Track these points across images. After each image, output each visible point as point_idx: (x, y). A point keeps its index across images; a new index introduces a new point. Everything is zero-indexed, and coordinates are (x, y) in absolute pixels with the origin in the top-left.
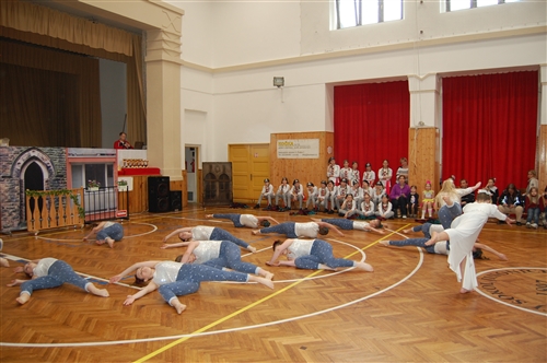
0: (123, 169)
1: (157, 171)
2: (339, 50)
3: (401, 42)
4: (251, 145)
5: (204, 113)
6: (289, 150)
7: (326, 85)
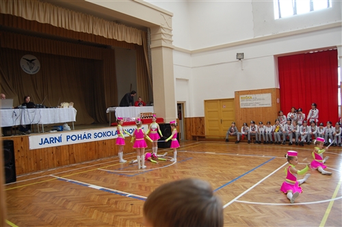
1: (162, 120)
2: (283, 32)
3: (330, 23)
4: (220, 100)
5: (187, 80)
6: (249, 102)
7: (274, 56)
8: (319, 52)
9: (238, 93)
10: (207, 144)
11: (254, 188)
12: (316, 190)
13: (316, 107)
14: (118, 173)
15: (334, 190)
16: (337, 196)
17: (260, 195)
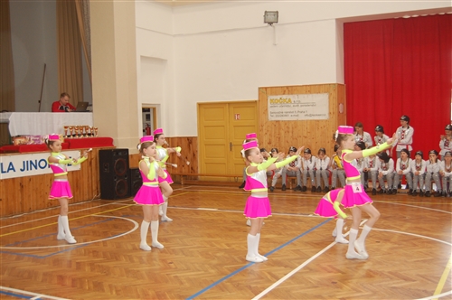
0: (65, 140)
1: (109, 141)
4: (229, 103)
6: (285, 109)
7: (337, 20)
8: (420, 17)
9: (264, 91)
10: (202, 191)
11: (292, 278)
12: (406, 279)
13: (410, 122)
14: (12, 252)
15: (439, 278)
16: (444, 291)
17: (302, 291)
